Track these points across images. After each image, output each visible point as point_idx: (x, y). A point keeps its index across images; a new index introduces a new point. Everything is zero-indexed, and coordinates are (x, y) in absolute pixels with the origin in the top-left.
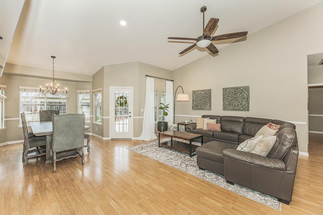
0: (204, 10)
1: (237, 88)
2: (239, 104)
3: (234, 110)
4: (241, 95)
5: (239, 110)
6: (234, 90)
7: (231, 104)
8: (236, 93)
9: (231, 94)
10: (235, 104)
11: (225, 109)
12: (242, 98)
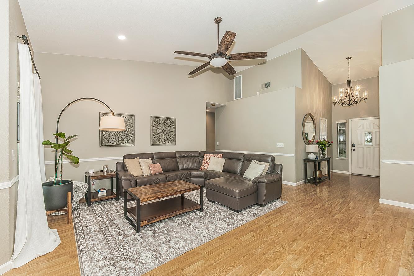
0: (218, 21)
1: (166, 119)
2: (168, 137)
3: (164, 144)
4: (169, 127)
5: (168, 144)
6: (163, 121)
7: (160, 137)
8: (165, 124)
9: (160, 125)
10: (164, 138)
11: (153, 143)
12: (171, 130)
